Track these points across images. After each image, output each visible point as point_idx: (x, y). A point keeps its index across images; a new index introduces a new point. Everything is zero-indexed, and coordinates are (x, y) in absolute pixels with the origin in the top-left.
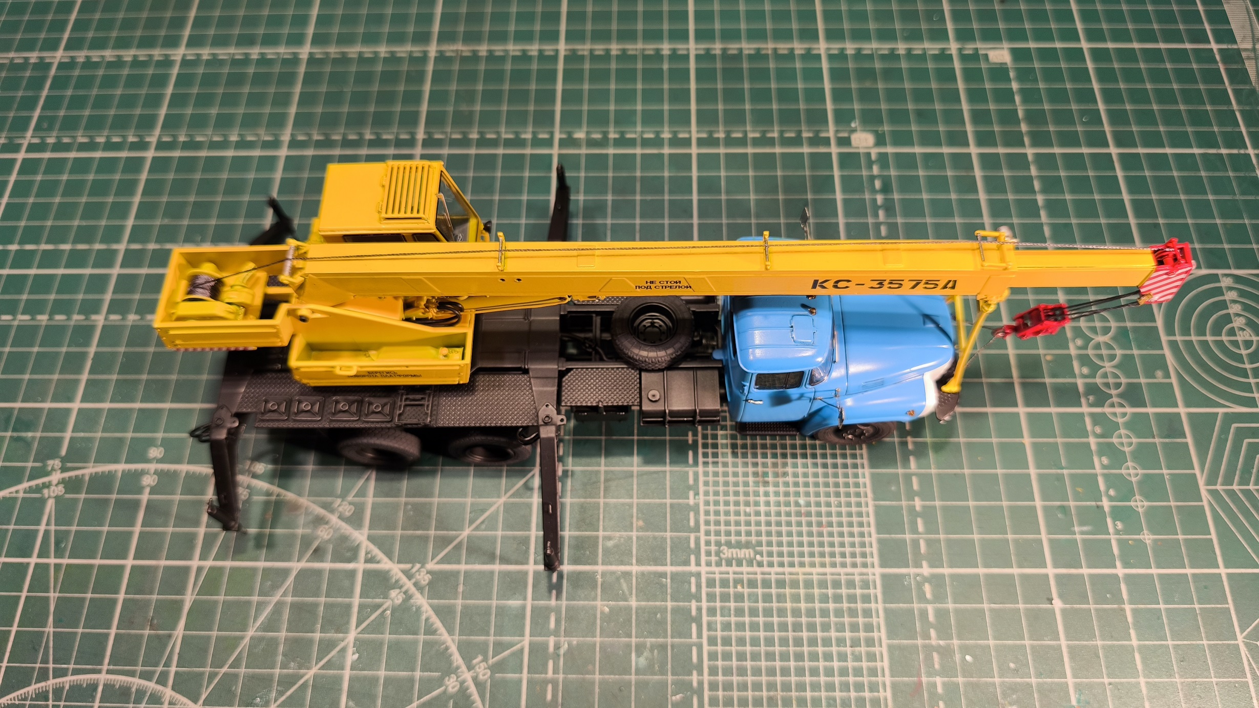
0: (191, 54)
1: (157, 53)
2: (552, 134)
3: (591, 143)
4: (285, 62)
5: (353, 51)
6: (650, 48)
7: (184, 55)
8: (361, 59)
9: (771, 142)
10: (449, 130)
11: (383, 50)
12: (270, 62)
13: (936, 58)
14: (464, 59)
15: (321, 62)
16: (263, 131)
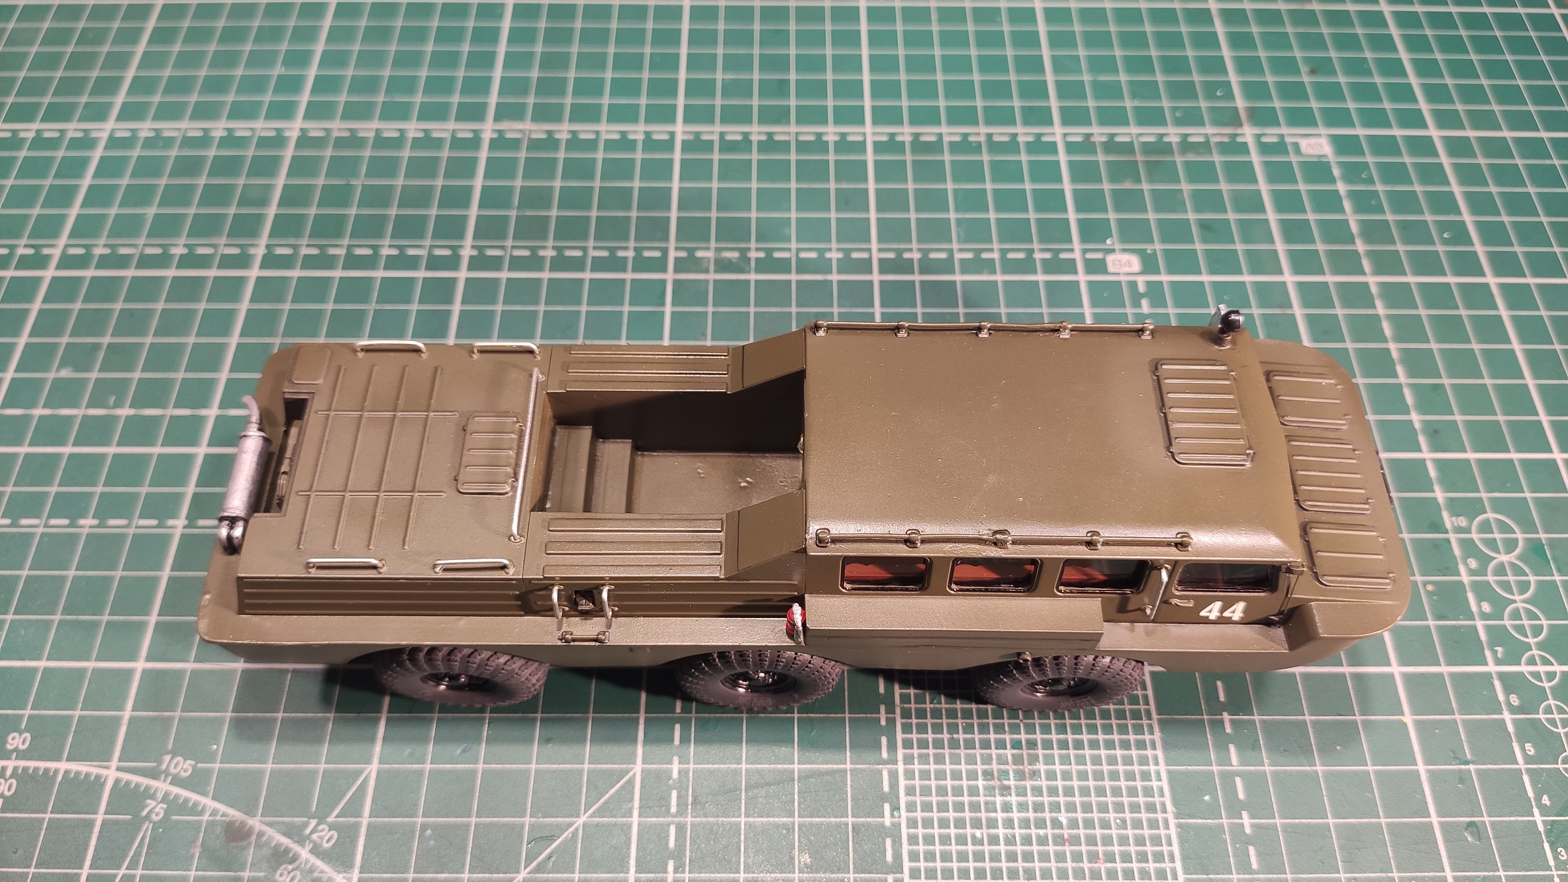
0: (123, 130)
1: (73, 128)
2: (665, 251)
3: (723, 266)
4: (263, 142)
5: (368, 128)
6: (808, 132)
7: (113, 130)
8: (380, 141)
9: (989, 266)
10: (509, 243)
11: (413, 128)
12: (242, 142)
13: (1224, 148)
14: (534, 145)
15: (319, 143)
16: (223, 240)
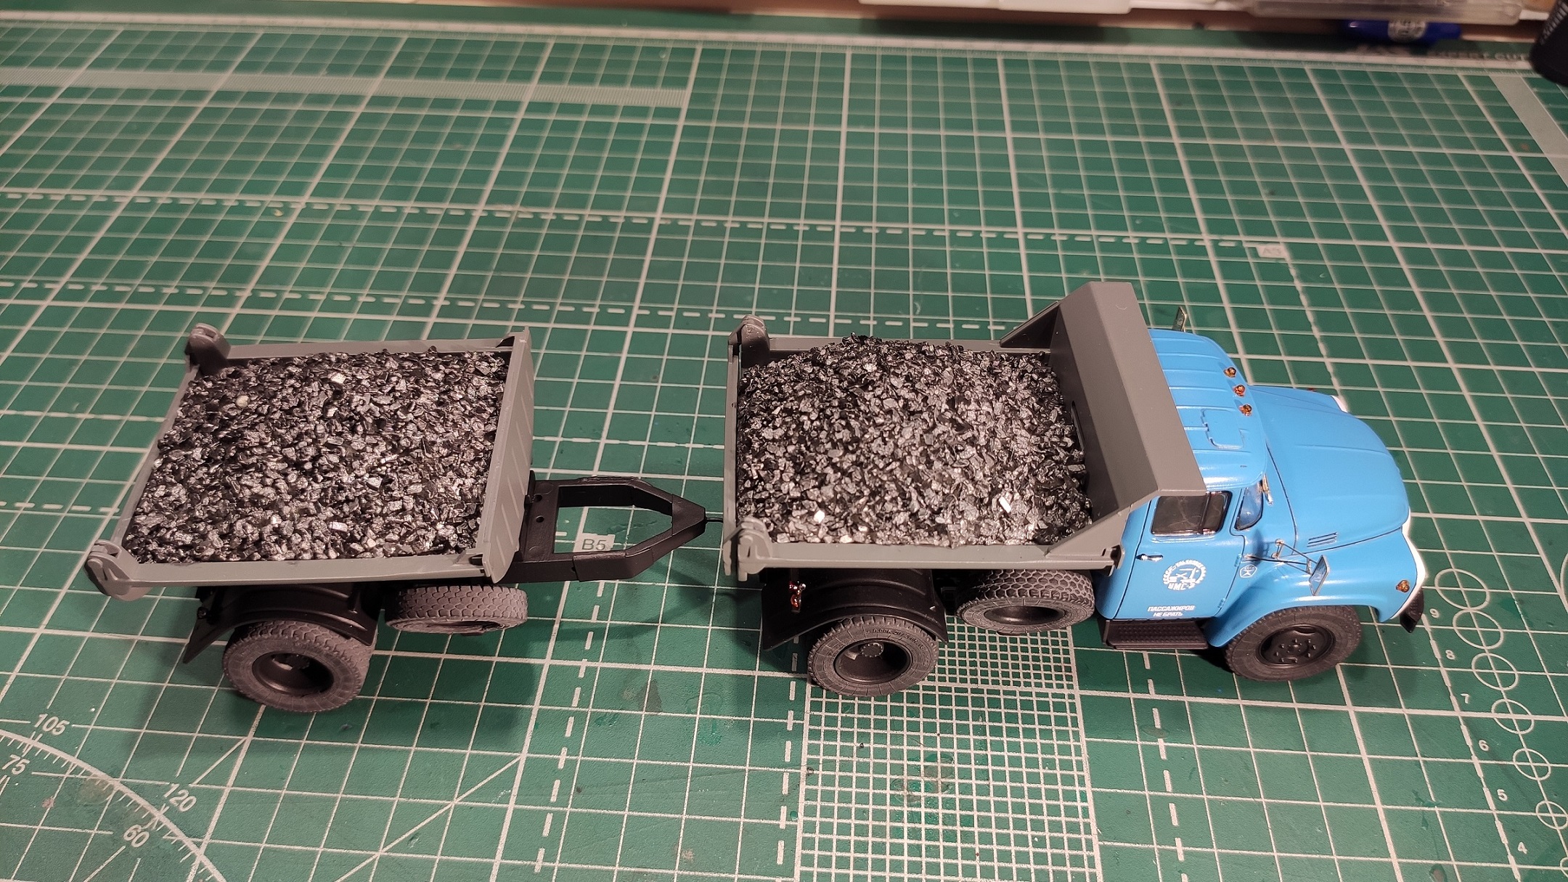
0: (143, 198)
1: (98, 195)
2: (629, 310)
3: (682, 322)
4: (270, 211)
5: (367, 206)
6: (780, 223)
7: (134, 198)
8: (378, 215)
10: (482, 297)
11: (410, 206)
12: (248, 211)
13: (1182, 249)
14: (520, 223)
15: (321, 214)
16: (213, 284)
